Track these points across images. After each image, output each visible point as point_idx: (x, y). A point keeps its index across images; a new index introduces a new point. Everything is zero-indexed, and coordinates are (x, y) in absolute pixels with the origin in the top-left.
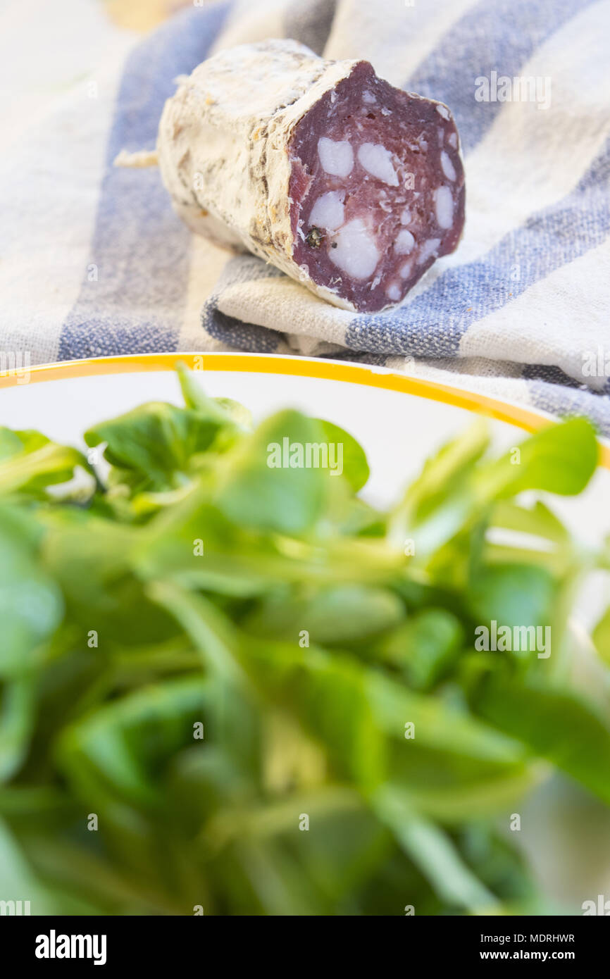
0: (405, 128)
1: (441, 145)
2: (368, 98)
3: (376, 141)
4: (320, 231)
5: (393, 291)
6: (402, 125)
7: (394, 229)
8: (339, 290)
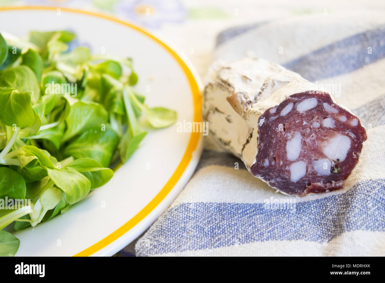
0: (275, 139)
1: (277, 116)
2: (267, 163)
3: (286, 152)
4: (332, 169)
5: (354, 123)
6: (274, 141)
7: (324, 130)
8: (358, 152)
